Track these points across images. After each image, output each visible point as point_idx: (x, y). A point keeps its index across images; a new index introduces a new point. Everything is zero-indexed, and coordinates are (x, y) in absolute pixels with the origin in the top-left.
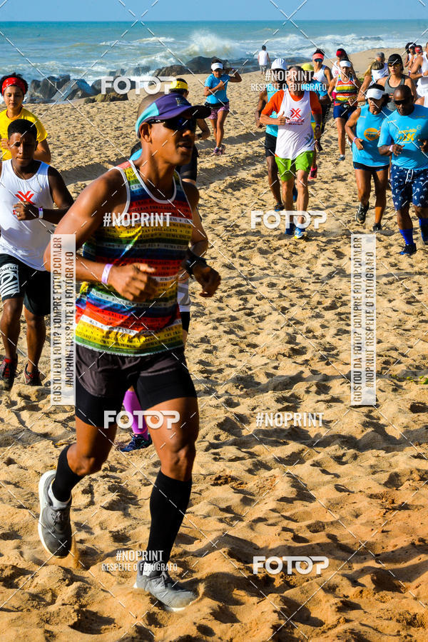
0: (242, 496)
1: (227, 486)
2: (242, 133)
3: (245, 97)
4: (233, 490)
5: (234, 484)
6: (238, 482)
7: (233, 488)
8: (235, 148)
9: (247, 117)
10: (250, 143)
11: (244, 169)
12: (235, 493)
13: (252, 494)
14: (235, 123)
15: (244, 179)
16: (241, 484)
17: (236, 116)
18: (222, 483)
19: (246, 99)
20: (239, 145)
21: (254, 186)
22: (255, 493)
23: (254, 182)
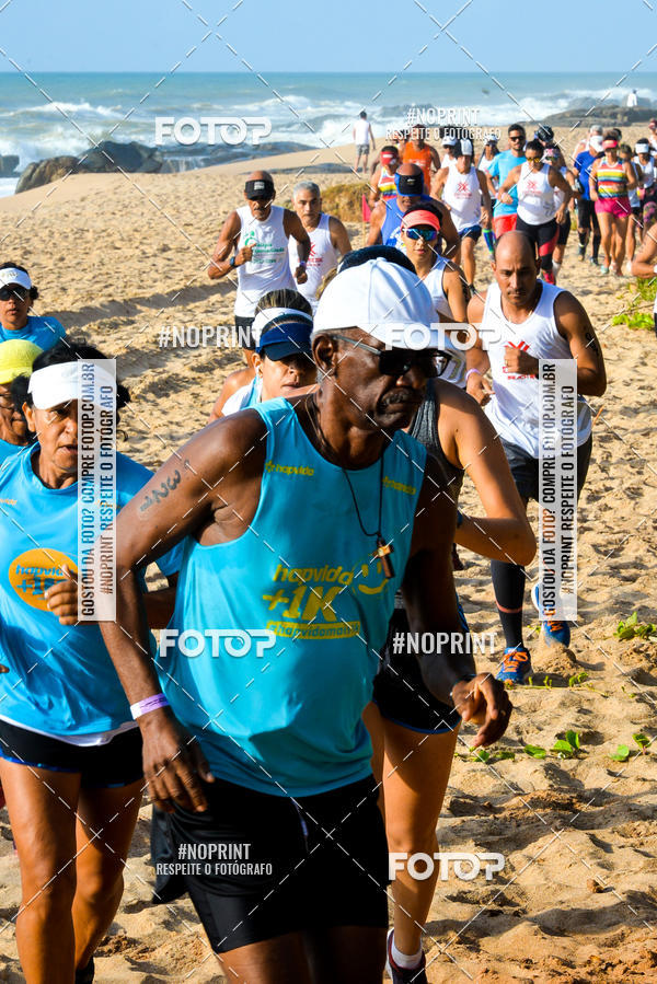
0: (145, 975)
1: (119, 957)
2: (177, 287)
3: (187, 218)
4: (129, 964)
5: (132, 952)
6: (140, 947)
7: (129, 960)
8: (164, 316)
9: (188, 256)
10: (191, 306)
11: (178, 356)
12: (132, 969)
13: (163, 971)
14: (166, 269)
15: (177, 375)
16: (145, 951)
17: (169, 254)
18: (110, 951)
19: (188, 221)
20: (171, 309)
21: (195, 389)
22: (168, 968)
23: (195, 381)
